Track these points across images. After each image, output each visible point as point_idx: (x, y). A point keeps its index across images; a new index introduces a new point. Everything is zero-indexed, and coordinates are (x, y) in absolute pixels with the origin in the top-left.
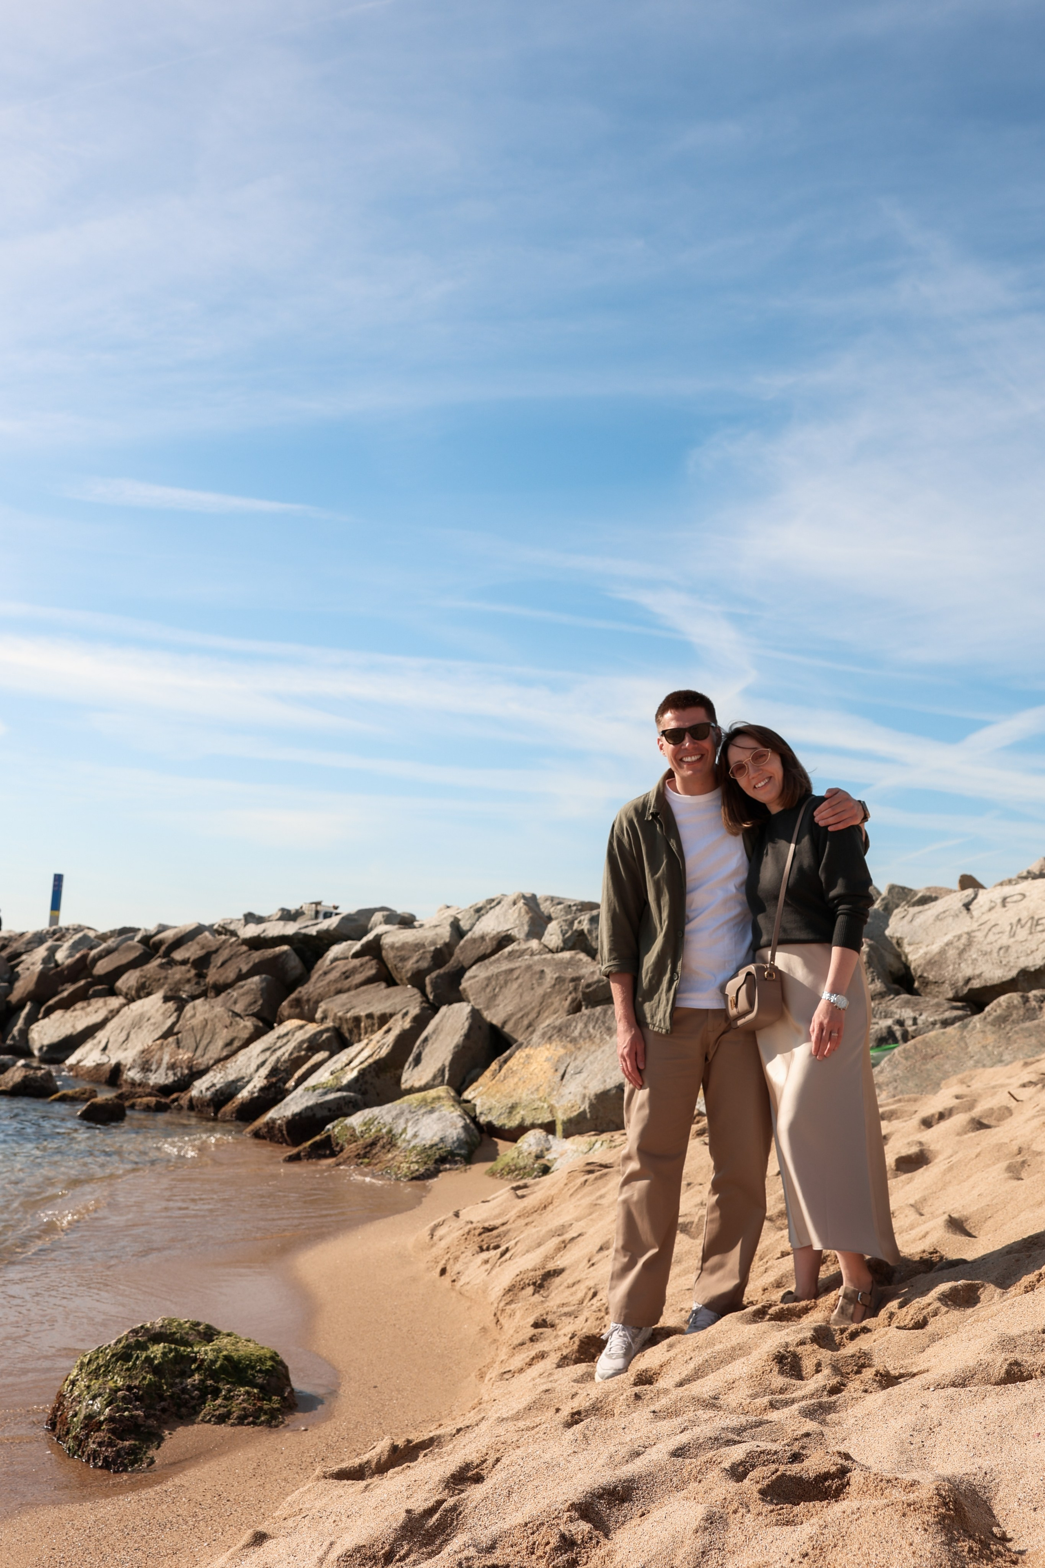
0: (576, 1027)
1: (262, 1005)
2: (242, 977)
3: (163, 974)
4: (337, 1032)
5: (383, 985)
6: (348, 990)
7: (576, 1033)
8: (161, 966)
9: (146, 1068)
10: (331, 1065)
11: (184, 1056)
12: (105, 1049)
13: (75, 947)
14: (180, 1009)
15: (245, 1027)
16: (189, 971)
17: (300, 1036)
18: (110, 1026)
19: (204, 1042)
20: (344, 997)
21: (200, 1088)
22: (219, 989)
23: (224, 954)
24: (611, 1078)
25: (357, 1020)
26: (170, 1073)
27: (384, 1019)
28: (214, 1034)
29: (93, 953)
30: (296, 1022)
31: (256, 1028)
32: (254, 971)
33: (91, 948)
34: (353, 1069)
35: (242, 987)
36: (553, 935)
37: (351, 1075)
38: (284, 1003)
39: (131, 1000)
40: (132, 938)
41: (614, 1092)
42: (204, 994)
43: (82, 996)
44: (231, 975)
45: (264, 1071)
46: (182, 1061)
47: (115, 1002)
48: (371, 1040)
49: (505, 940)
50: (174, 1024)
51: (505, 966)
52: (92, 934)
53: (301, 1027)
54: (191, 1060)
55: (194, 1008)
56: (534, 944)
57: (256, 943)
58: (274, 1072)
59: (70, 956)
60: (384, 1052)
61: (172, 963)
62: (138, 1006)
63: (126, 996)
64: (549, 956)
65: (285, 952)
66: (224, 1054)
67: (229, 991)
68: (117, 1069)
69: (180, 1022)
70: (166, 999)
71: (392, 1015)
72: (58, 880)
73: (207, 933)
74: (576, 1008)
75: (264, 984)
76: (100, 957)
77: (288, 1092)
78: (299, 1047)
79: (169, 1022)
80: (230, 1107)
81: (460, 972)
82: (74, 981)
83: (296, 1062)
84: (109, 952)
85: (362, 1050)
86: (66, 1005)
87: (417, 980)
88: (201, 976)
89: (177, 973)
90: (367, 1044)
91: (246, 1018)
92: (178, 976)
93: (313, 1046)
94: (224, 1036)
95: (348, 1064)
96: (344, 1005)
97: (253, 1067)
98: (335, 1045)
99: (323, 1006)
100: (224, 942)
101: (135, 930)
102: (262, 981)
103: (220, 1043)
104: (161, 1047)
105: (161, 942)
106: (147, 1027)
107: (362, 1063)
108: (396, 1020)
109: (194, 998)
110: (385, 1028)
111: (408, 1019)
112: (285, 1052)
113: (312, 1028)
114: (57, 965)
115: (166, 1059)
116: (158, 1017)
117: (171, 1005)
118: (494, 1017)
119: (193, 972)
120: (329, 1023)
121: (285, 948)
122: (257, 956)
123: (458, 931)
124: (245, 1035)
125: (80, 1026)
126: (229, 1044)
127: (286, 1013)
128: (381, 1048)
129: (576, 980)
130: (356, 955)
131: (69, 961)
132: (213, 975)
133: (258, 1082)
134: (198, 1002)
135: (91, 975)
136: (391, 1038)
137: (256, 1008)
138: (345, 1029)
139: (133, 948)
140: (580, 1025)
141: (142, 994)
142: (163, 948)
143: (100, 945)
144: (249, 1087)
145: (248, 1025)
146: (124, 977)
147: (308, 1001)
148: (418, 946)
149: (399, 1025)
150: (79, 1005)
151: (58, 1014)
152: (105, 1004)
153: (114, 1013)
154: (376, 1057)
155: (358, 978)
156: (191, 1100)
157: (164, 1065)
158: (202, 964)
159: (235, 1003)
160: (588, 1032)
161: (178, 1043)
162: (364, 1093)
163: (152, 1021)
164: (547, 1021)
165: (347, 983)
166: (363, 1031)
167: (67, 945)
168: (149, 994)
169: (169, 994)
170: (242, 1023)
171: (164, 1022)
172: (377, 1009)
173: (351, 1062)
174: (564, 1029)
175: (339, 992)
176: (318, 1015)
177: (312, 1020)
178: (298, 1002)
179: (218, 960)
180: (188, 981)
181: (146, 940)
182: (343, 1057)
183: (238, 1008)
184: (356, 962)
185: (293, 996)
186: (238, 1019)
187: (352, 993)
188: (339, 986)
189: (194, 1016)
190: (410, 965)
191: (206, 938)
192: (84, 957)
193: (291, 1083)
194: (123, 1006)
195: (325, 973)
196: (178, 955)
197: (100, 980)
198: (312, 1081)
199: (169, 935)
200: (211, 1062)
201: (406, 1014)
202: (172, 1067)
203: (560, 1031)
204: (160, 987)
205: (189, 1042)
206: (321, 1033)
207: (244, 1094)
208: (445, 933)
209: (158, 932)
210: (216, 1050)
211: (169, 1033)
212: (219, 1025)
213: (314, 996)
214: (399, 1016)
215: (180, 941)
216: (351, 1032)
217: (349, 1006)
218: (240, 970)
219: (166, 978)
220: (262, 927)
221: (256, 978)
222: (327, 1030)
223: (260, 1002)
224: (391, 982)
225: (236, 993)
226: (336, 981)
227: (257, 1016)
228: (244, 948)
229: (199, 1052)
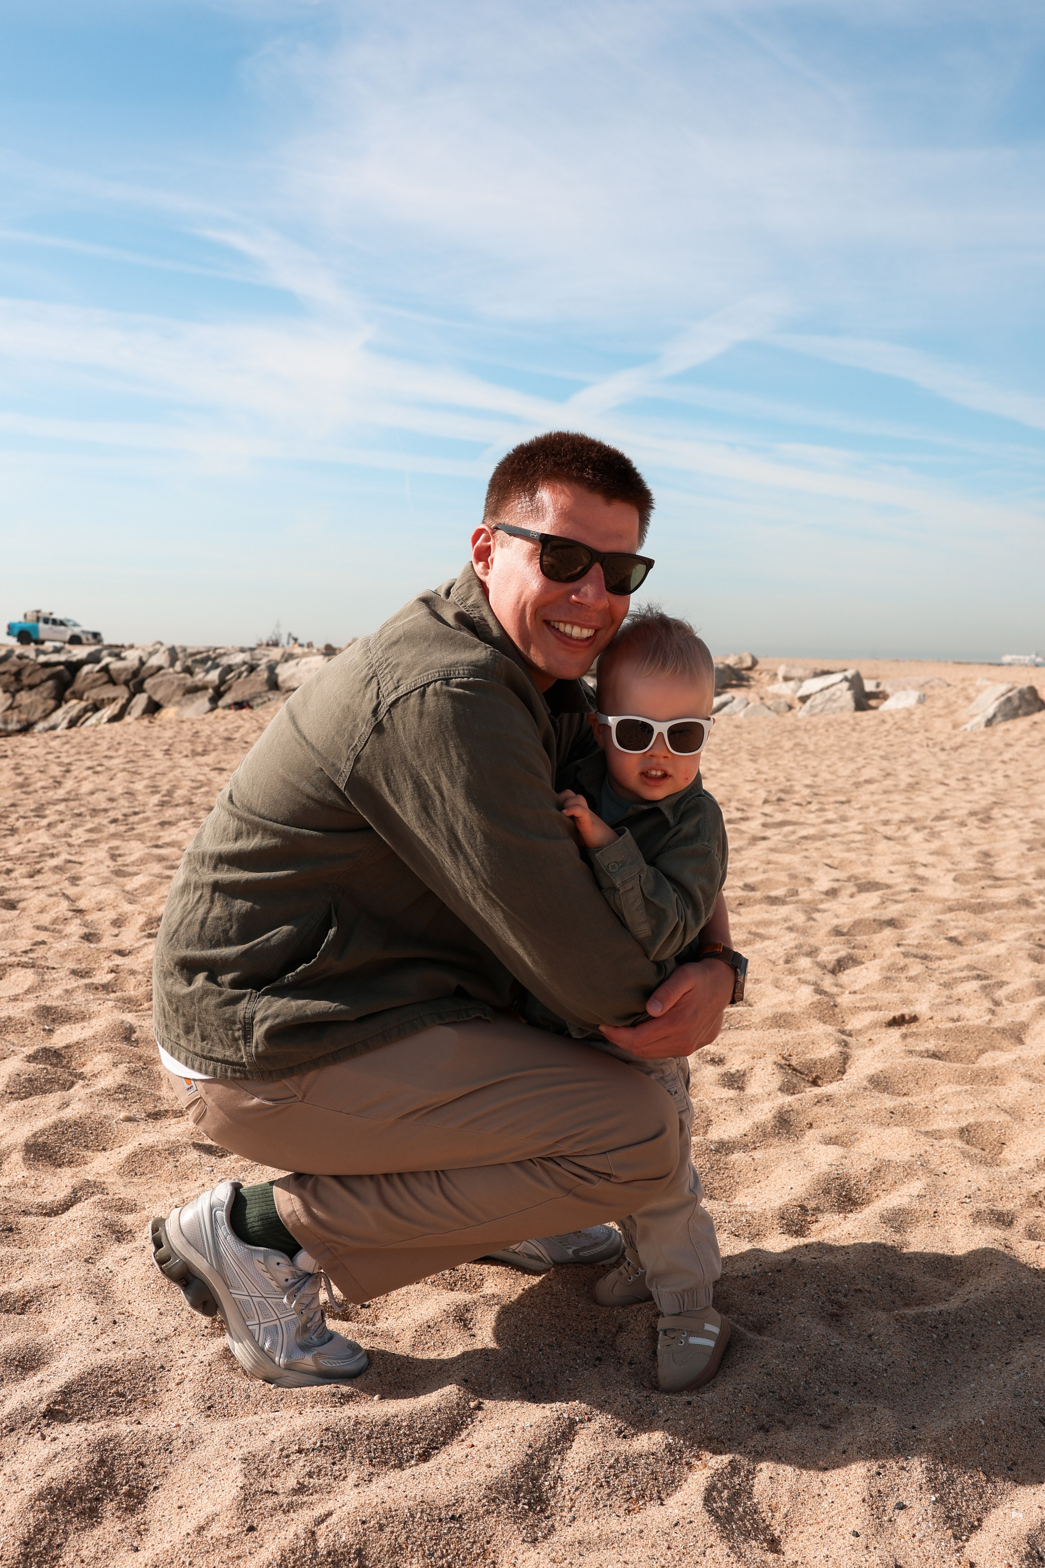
1: (58, 695)
2: (43, 682)
4: (96, 703)
5: (113, 684)
10: (95, 718)
11: (24, 716)
14: (13, 696)
15: (52, 704)
17: (79, 707)
19: (33, 711)
20: (95, 689)
22: (32, 687)
25: (102, 700)
26: (18, 724)
28: (36, 707)
30: (75, 701)
31: (56, 703)
32: (49, 678)
34: (104, 718)
35: (42, 686)
36: (178, 666)
38: (66, 692)
42: (24, 689)
44: (36, 680)
45: (65, 721)
48: (110, 708)
49: (160, 668)
50: (13, 702)
51: (160, 679)
53: (78, 703)
54: (27, 718)
55: (21, 696)
56: (171, 670)
57: (46, 665)
58: (69, 721)
60: (115, 713)
64: (176, 675)
65: (61, 670)
66: (44, 714)
67: (37, 687)
69: (16, 701)
71: (117, 698)
74: (184, 695)
75: (56, 684)
78: (79, 711)
79: (10, 701)
81: (142, 681)
83: (80, 717)
85: (106, 712)
87: (126, 683)
88: (19, 680)
91: (50, 701)
92: (5, 680)
93: (85, 710)
94: (42, 707)
96: (94, 693)
97: (60, 719)
98: (95, 710)
99: (85, 695)
102: (54, 682)
103: (40, 711)
107: (108, 716)
108: (119, 700)
109: (19, 691)
110: (115, 703)
111: (124, 699)
113: (83, 704)
115: (15, 719)
117: (7, 693)
118: (156, 698)
121: (61, 667)
122: (48, 670)
123: (142, 663)
124: (52, 707)
126: (45, 711)
127: (68, 697)
129: (184, 685)
130: (97, 671)
132: (27, 680)
133: (65, 725)
134: (23, 692)
136: (118, 707)
137: (53, 695)
147: (79, 691)
148: (125, 669)
149: (121, 702)
155: (100, 682)
157: (14, 721)
158: (18, 674)
159: (42, 693)
164: (176, 699)
165: (95, 684)
169: (5, 688)
175: (92, 688)
176: (85, 698)
177: (83, 700)
178: (72, 693)
180: (13, 682)
182: (99, 714)
183: (45, 695)
184: (97, 675)
185: (70, 690)
186: (47, 700)
187: (98, 688)
189: (23, 698)
190: (123, 677)
193: (79, 724)
195: (84, 680)
198: (87, 723)
200: (38, 718)
201: (123, 697)
202: (18, 721)
203: (178, 703)
205: (25, 711)
206: (88, 705)
208: (136, 663)
210: (39, 714)
211: (11, 706)
212: (36, 703)
213: (81, 690)
216: (100, 704)
217: (96, 694)
218: (39, 679)
220: (47, 657)
221: (50, 683)
223: (54, 692)
224: (117, 683)
225: (41, 689)
226: (90, 683)
227: (54, 698)
228: (40, 666)
229: (31, 715)
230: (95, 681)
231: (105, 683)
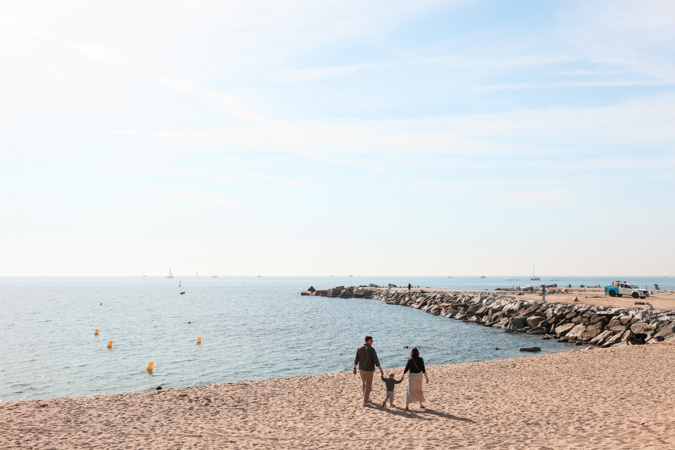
2: (597, 322)
3: (582, 320)
4: (613, 332)
5: (621, 325)
6: (616, 325)
8: (581, 318)
9: (582, 337)
10: (612, 338)
11: (589, 335)
12: (573, 334)
13: (558, 310)
14: (586, 327)
17: (608, 333)
18: (573, 329)
19: (592, 333)
20: (615, 327)
22: (593, 324)
25: (616, 331)
27: (620, 331)
29: (565, 313)
30: (607, 331)
31: (601, 331)
33: (563, 311)
34: (615, 338)
36: (645, 320)
39: (576, 324)
40: (572, 310)
44: (595, 321)
45: (602, 338)
49: (638, 320)
50: (586, 330)
51: (637, 325)
53: (608, 332)
54: (590, 336)
56: (642, 321)
57: (600, 315)
58: (604, 338)
59: (559, 313)
61: (583, 317)
62: (578, 326)
63: (574, 323)
64: (644, 323)
66: (596, 336)
68: (576, 337)
70: (584, 325)
75: (602, 323)
77: (606, 341)
78: (607, 335)
79: (585, 329)
80: (597, 344)
81: (631, 325)
82: (562, 319)
83: (607, 337)
84: (568, 313)
85: (617, 335)
86: (562, 324)
88: (590, 321)
92: (585, 320)
93: (610, 335)
94: (595, 332)
97: (601, 338)
98: (613, 335)
99: (611, 328)
100: (594, 314)
103: (595, 334)
104: (583, 334)
105: (580, 312)
106: (580, 330)
107: (617, 337)
109: (589, 325)
110: (620, 333)
111: (623, 331)
112: (605, 335)
113: (610, 332)
114: (556, 315)
115: (586, 336)
116: (582, 328)
119: (588, 320)
121: (605, 317)
122: (600, 318)
123: (633, 317)
124: (599, 332)
125: (567, 329)
126: (597, 334)
127: (605, 329)
129: (644, 328)
130: (617, 319)
132: (592, 321)
133: (602, 340)
134: (590, 326)
135: (566, 318)
137: (600, 327)
139: (573, 313)
141: (578, 323)
142: (581, 314)
143: (565, 310)
144: (600, 341)
145: (599, 330)
146: (573, 319)
148: (627, 319)
150: (564, 324)
151: (561, 326)
152: (571, 325)
153: (573, 327)
154: (619, 337)
155: (617, 324)
156: (591, 342)
157: (585, 337)
158: (589, 318)
161: (587, 333)
162: (616, 342)
165: (615, 324)
166: (617, 333)
167: (556, 309)
168: (580, 324)
175: (614, 326)
176: (611, 330)
177: (610, 331)
178: (607, 327)
179: (592, 318)
181: (576, 311)
183: (597, 328)
184: (617, 321)
185: (606, 326)
189: (589, 328)
190: (625, 323)
191: (589, 313)
192: (562, 314)
193: (607, 340)
195: (612, 322)
196: (584, 315)
197: (568, 319)
198: (609, 340)
199: (581, 310)
200: (593, 337)
202: (587, 337)
204: (582, 322)
205: (589, 333)
206: (611, 333)
207: (599, 342)
208: (631, 317)
210: (594, 335)
212: (594, 330)
213: (610, 326)
215: (584, 313)
216: (615, 333)
220: (600, 312)
221: (600, 322)
223: (602, 326)
224: (622, 325)
225: (596, 325)
227: (601, 329)
228: (597, 316)
229: (591, 335)
230: (615, 323)
231: (619, 324)
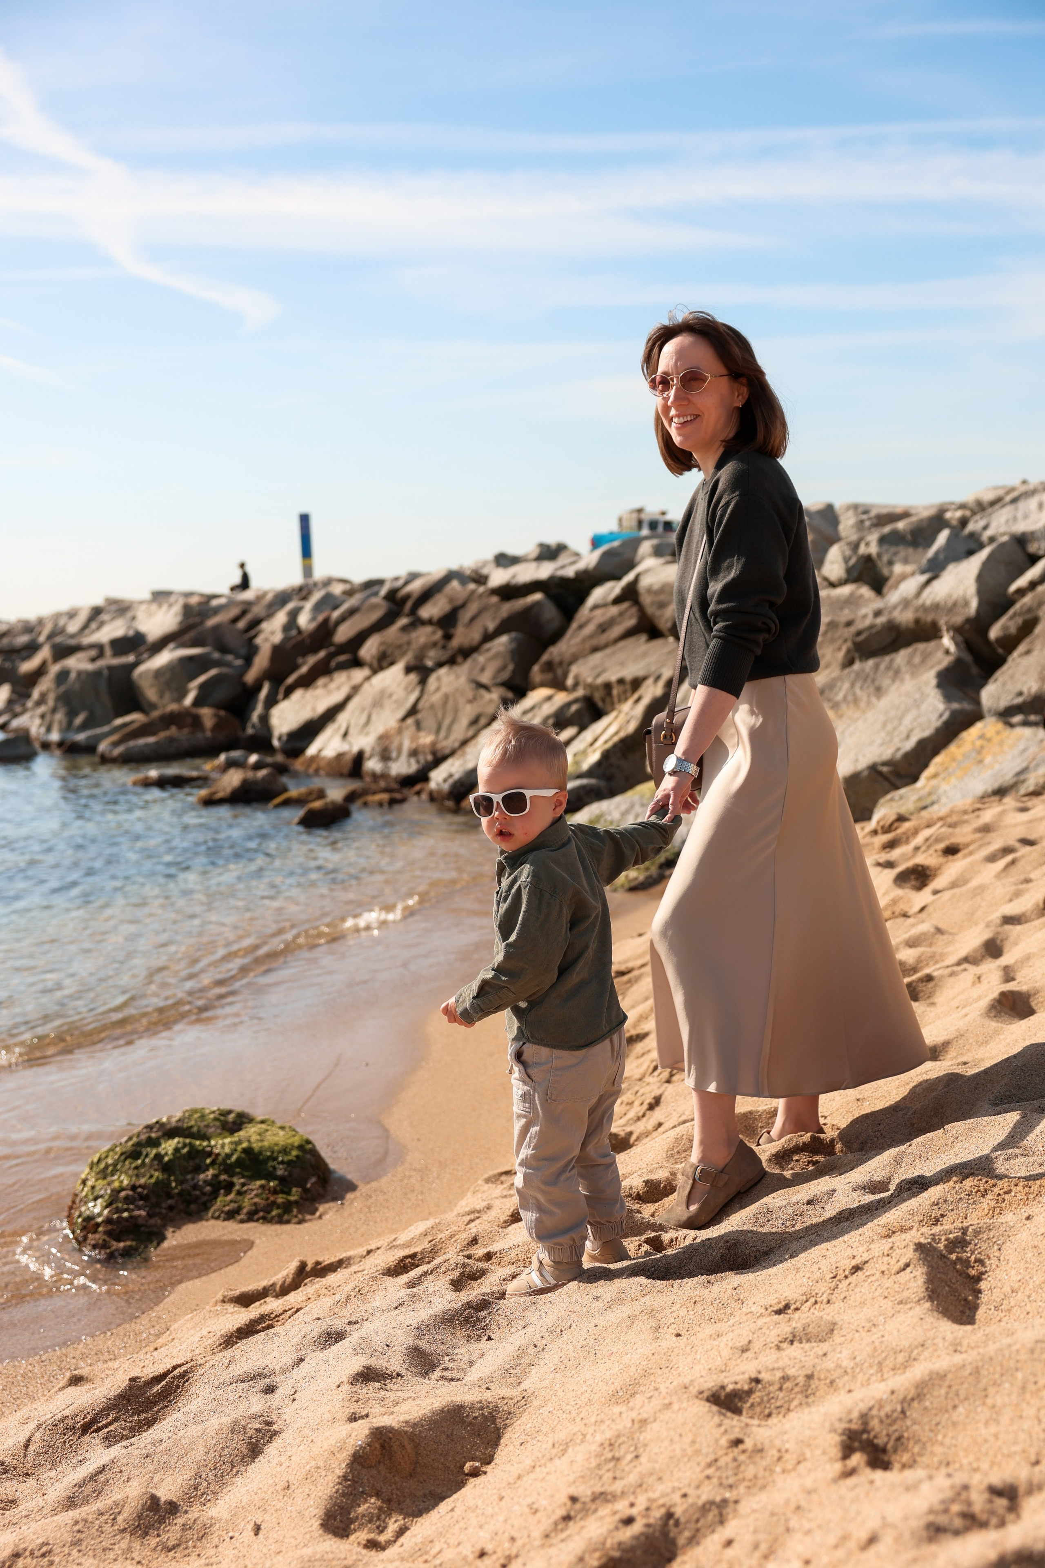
0: (840, 689)
1: (514, 671)
2: (488, 637)
3: (405, 638)
4: (587, 702)
5: (644, 638)
6: (607, 647)
7: (840, 697)
8: (404, 629)
9: (385, 756)
10: (578, 745)
11: (426, 739)
12: (345, 735)
13: (317, 608)
14: (423, 682)
15: (491, 701)
16: (434, 633)
17: (548, 709)
18: (352, 705)
19: (447, 722)
20: (598, 656)
21: (438, 778)
22: (467, 652)
23: (472, 608)
24: (864, 756)
25: (608, 686)
26: (413, 761)
27: (636, 683)
28: (456, 711)
29: (336, 614)
30: (545, 692)
31: (505, 698)
32: (503, 628)
33: (336, 608)
34: (594, 751)
35: (488, 650)
37: (594, 757)
38: (536, 668)
39: (374, 672)
40: (376, 594)
41: (865, 773)
42: (451, 661)
43: (323, 670)
44: (476, 635)
46: (424, 746)
47: (358, 675)
48: (620, 712)
50: (418, 700)
52: (337, 589)
53: (549, 698)
54: (429, 743)
55: (439, 679)
57: (507, 592)
59: (313, 619)
60: (632, 727)
61: (418, 623)
62: (378, 680)
63: (371, 667)
65: (537, 604)
66: (470, 733)
67: (475, 656)
68: (355, 759)
69: (425, 697)
70: (408, 670)
71: (645, 678)
72: (305, 520)
73: (455, 584)
75: (514, 645)
76: (343, 619)
79: (412, 699)
82: (315, 650)
84: (352, 612)
85: (610, 725)
86: (308, 680)
88: (448, 637)
89: (423, 635)
90: (616, 717)
91: (493, 689)
92: (422, 640)
93: (558, 721)
94: (467, 713)
95: (592, 744)
96: (595, 668)
98: (587, 718)
99: (574, 670)
100: (473, 592)
101: (380, 582)
102: (512, 641)
103: (464, 721)
104: (400, 731)
105: (408, 597)
106: (389, 705)
107: (606, 742)
108: (648, 686)
109: (440, 665)
110: (636, 696)
111: (661, 683)
113: (561, 698)
114: (300, 632)
115: (406, 744)
116: (399, 693)
117: (413, 677)
119: (439, 633)
120: (580, 693)
121: (539, 596)
122: (506, 609)
124: (490, 709)
125: (322, 708)
126: (475, 722)
127: (535, 679)
128: (628, 722)
130: (617, 603)
131: (313, 626)
132: (462, 636)
134: (443, 671)
135: (332, 644)
136: (640, 709)
137: (506, 675)
138: (597, 697)
139: (374, 607)
140: (846, 686)
141: (385, 664)
142: (409, 605)
143: (343, 602)
145: (494, 696)
146: (369, 642)
147: (561, 663)
149: (651, 691)
150: (319, 681)
151: (299, 693)
152: (349, 678)
153: (356, 689)
154: (622, 734)
155: (616, 632)
156: (428, 791)
157: (404, 752)
158: (448, 623)
159: (483, 669)
160: (854, 694)
161: (419, 725)
162: (609, 778)
163: (395, 697)
165: (601, 640)
166: (616, 699)
167: (309, 605)
168: (392, 663)
169: (412, 663)
170: (487, 696)
171: (406, 699)
172: (629, 672)
173: (595, 740)
174: (827, 691)
175: (594, 650)
176: (570, 682)
177: (562, 688)
178: (549, 667)
179: (465, 616)
180: (435, 645)
181: (392, 596)
182: (588, 735)
183: (485, 678)
184: (615, 610)
185: (544, 658)
186: (483, 692)
187: (608, 651)
188: (595, 642)
189: (438, 689)
191: (453, 589)
192: (326, 621)
194: (368, 678)
195: (582, 628)
196: (428, 611)
197: (342, 649)
199: (416, 586)
200: (457, 745)
201: (658, 678)
202: (411, 754)
204: (404, 654)
205: (430, 721)
206: (568, 705)
209: (407, 583)
210: (460, 730)
211: (413, 711)
212: (461, 701)
213: (567, 657)
214: (650, 681)
215: (427, 595)
216: (603, 700)
217: (599, 670)
218: (486, 629)
219: (409, 643)
220: (512, 571)
221: (504, 639)
222: (576, 701)
223: (511, 667)
224: (651, 634)
225: (481, 658)
226: (591, 636)
227: (507, 685)
228: (495, 599)
229: (442, 734)
230: (603, 628)
